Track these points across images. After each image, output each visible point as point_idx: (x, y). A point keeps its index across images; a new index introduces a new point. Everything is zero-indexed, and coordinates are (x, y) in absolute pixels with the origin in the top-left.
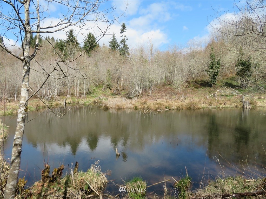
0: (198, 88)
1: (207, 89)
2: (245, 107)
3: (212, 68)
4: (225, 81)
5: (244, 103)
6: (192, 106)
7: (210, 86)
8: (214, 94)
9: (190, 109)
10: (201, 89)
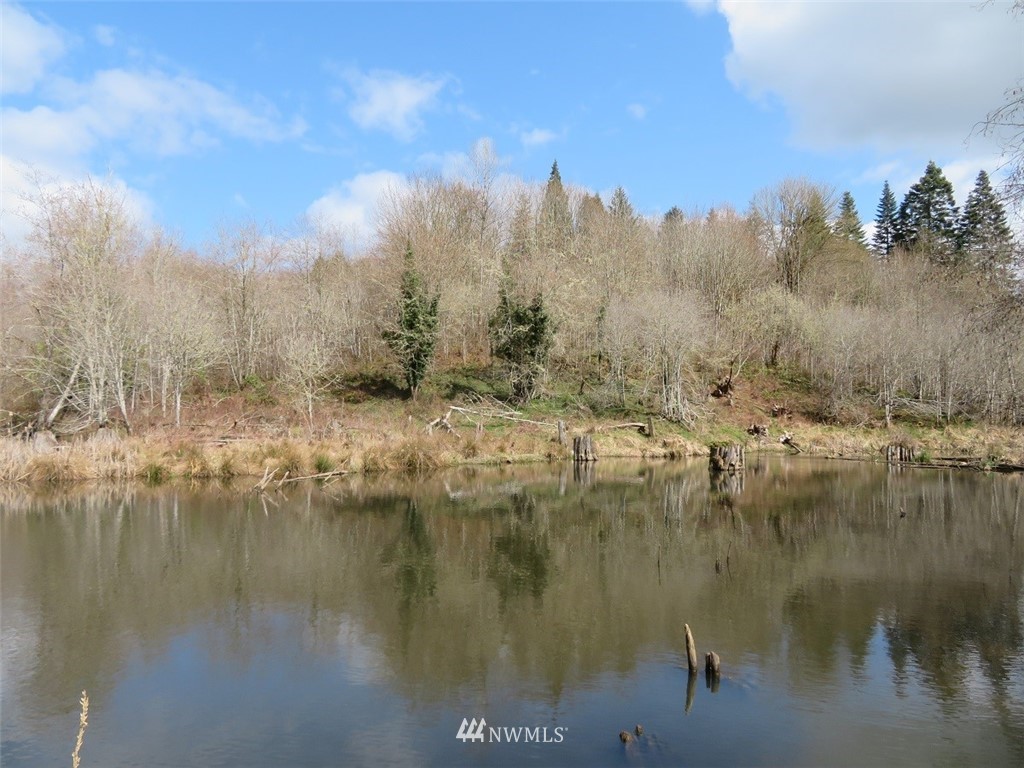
0: (358, 402)
1: (398, 407)
2: (583, 455)
3: (411, 326)
4: (447, 379)
5: (579, 443)
6: (421, 455)
7: (406, 395)
8: (438, 420)
9: (415, 468)
10: (367, 405)
